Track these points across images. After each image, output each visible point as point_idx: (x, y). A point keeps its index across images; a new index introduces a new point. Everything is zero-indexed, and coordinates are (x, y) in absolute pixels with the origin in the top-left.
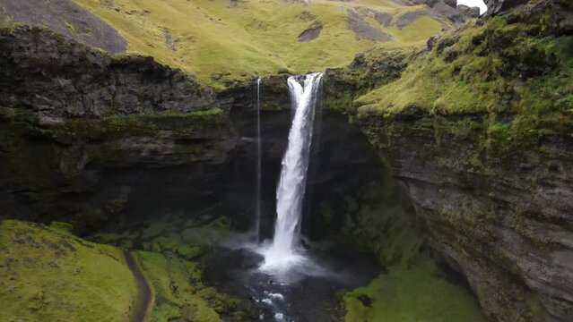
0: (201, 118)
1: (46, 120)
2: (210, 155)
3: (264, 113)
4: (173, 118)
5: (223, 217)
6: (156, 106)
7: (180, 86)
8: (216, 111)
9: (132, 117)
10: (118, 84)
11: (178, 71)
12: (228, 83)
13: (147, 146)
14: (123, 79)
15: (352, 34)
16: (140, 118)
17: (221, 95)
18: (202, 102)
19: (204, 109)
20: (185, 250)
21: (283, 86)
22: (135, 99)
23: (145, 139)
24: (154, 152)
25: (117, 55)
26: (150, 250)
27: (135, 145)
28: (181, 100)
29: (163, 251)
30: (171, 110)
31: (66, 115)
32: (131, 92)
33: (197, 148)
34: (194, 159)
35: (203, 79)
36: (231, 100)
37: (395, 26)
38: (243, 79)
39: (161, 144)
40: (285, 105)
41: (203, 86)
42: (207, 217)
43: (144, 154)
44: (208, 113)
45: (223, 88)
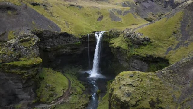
0: (76, 44)
1: (48, 47)
2: (78, 52)
3: (90, 42)
4: (70, 44)
5: (80, 66)
6: (67, 42)
7: (72, 37)
8: (80, 42)
9: (62, 45)
10: (60, 38)
11: (71, 34)
12: (82, 36)
13: (65, 51)
14: (61, 37)
15: (111, 19)
16: (64, 45)
17: (80, 39)
18: (76, 40)
19: (77, 42)
20: (73, 73)
21: (94, 36)
22: (63, 41)
23: (64, 49)
24: (66, 52)
25: (60, 32)
26: (66, 73)
27: (63, 51)
28: (72, 40)
29: (69, 73)
30: (70, 43)
31: (51, 46)
32: (62, 40)
33: (75, 50)
34: (74, 53)
35: (76, 35)
36: (83, 39)
37: (122, 15)
38: (85, 35)
39: (68, 50)
40: (94, 40)
41: (77, 37)
42: (77, 66)
43: (64, 53)
44: (78, 43)
45: (81, 37)
